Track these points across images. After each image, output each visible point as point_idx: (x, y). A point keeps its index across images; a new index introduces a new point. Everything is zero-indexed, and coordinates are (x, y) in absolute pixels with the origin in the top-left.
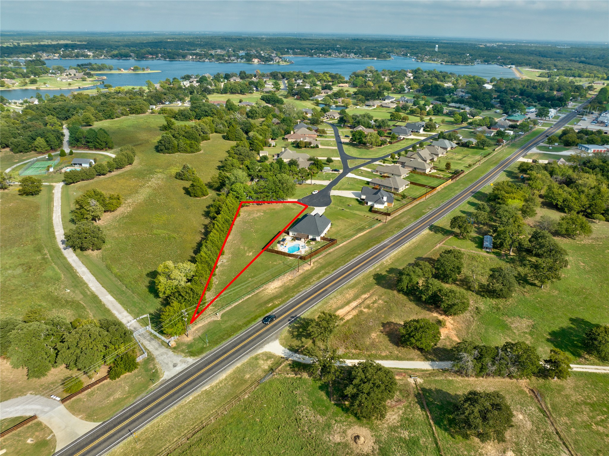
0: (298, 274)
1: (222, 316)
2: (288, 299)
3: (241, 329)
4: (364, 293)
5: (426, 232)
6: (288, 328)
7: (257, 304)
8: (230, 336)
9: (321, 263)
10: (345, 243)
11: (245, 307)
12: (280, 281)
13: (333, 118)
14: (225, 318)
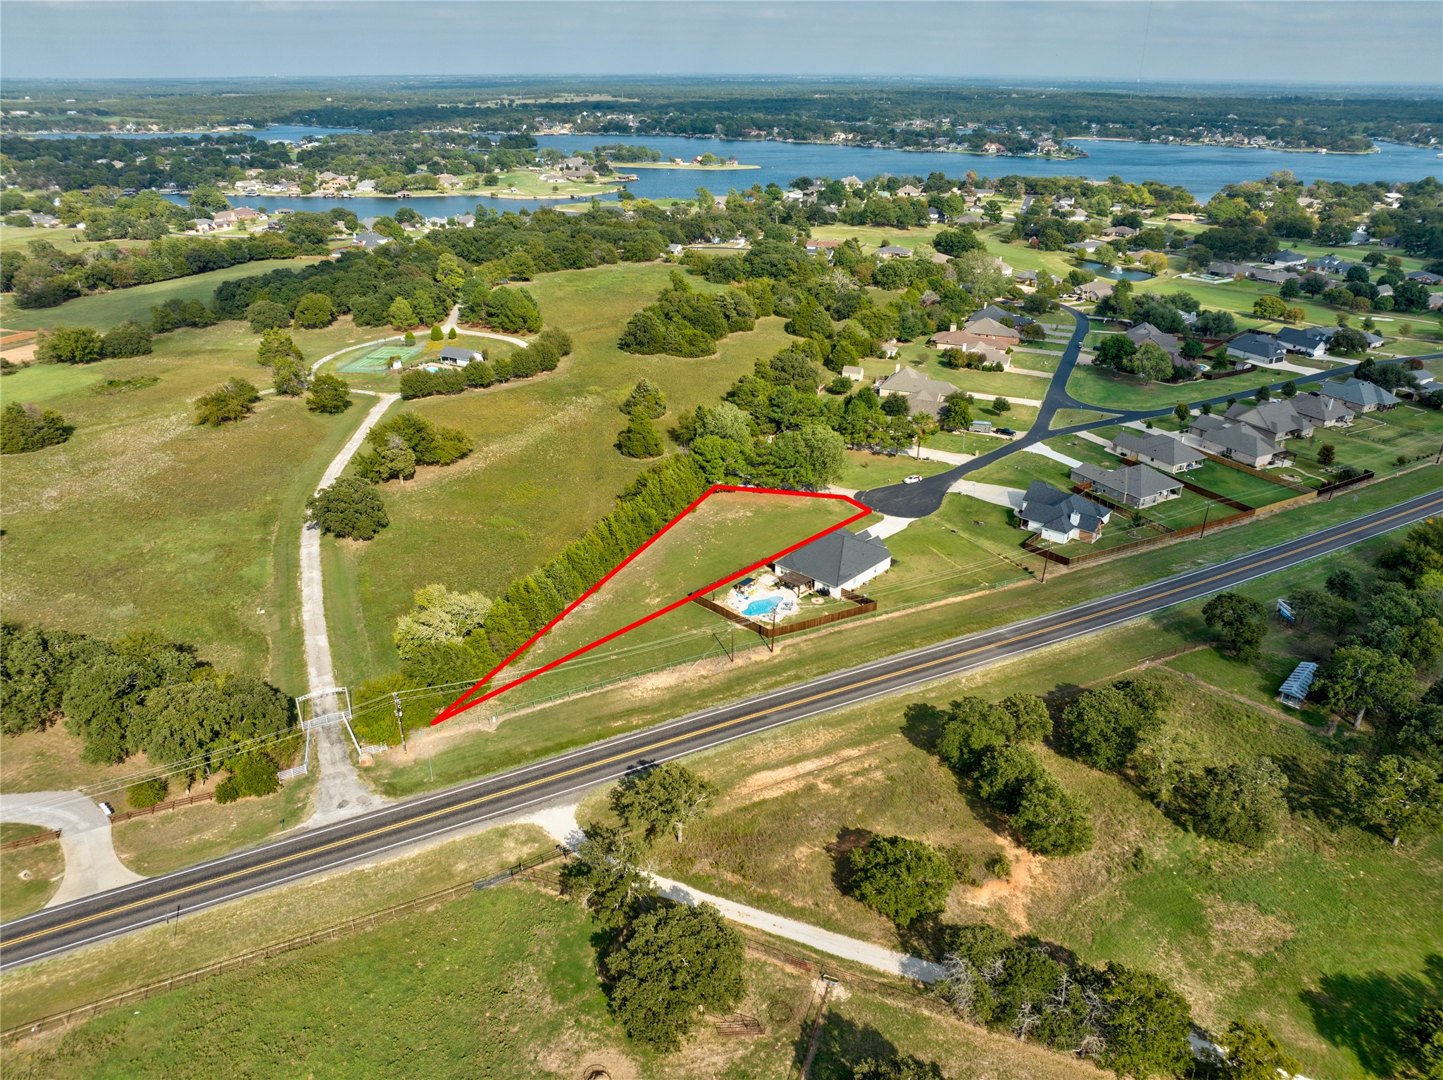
1: (502, 725)
3: (519, 762)
4: (854, 744)
5: (1138, 621)
7: (592, 715)
8: (488, 771)
9: (801, 652)
10: (896, 614)
11: (562, 716)
12: (676, 675)
14: (505, 732)
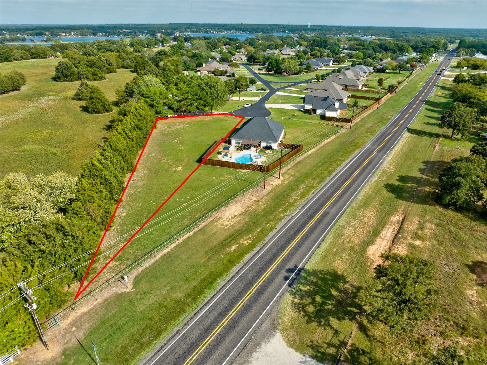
0: (265, 192)
1: (137, 282)
2: (264, 233)
3: (183, 311)
5: (406, 135)
6: (289, 298)
7: (207, 248)
8: (159, 334)
9: (293, 176)
10: (313, 150)
11: (184, 256)
12: (239, 204)
13: (240, 60)
14: (144, 286)
